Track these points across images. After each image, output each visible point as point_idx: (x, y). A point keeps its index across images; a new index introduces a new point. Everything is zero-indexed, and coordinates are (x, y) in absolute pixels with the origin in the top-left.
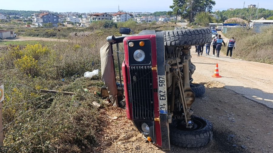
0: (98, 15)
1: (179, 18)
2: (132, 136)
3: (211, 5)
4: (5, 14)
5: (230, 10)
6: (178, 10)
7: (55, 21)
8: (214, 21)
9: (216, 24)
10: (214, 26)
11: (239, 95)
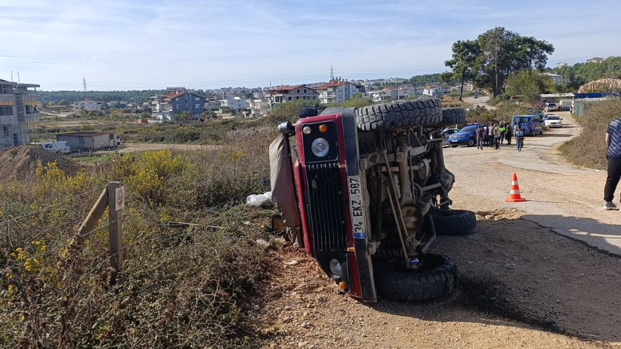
0: (286, 92)
1: (470, 87)
2: (318, 286)
3: (543, 54)
4: (99, 100)
5: (594, 62)
6: (466, 68)
7: (197, 107)
8: (551, 90)
9: (558, 95)
10: (553, 102)
11: (544, 229)
